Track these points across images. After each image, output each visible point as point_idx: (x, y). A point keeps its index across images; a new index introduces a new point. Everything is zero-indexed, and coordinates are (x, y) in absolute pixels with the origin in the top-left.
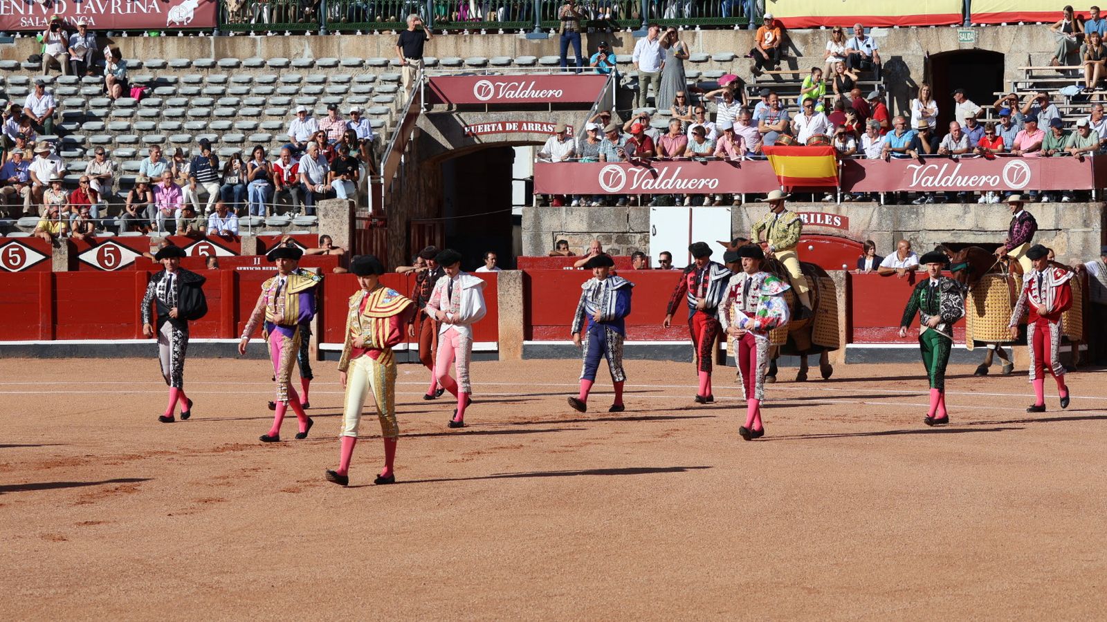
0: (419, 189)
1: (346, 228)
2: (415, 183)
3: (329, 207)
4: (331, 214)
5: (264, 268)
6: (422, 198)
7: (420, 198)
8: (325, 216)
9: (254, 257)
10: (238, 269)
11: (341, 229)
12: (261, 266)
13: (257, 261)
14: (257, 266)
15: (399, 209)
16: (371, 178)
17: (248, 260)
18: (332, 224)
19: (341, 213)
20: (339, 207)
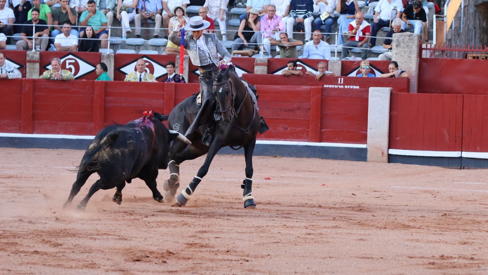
0: (475, 28)
1: (414, 56)
2: (472, 23)
3: (401, 39)
4: (402, 45)
5: (346, 87)
6: (478, 36)
7: (475, 35)
8: (397, 46)
9: (339, 77)
10: (325, 86)
11: (410, 57)
12: (344, 85)
13: (341, 80)
14: (340, 85)
15: (458, 43)
16: (437, 17)
17: (333, 80)
18: (403, 53)
19: (410, 44)
20: (409, 39)
